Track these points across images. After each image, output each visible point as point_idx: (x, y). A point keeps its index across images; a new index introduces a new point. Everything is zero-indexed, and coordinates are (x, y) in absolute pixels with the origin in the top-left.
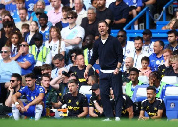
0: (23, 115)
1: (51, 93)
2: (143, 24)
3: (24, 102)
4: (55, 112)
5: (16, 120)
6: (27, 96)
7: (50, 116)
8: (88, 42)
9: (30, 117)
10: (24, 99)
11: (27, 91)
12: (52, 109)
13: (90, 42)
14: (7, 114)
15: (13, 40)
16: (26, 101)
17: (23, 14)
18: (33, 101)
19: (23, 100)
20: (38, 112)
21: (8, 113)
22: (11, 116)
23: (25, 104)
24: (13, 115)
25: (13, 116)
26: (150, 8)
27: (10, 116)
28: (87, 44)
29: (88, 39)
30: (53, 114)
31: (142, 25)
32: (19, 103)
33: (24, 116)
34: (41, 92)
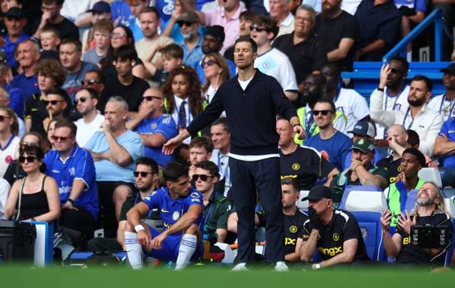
0: (151, 258)
1: (218, 205)
2: (427, 49)
3: (154, 227)
4: (224, 251)
5: (135, 268)
6: (163, 211)
7: (212, 260)
8: (311, 89)
9: (168, 262)
10: (153, 221)
11: (162, 201)
12: (216, 245)
13: (314, 90)
14: (114, 255)
15: (175, 87)
16: (157, 224)
17: (149, 22)
18: (176, 221)
19: (151, 222)
20: (184, 252)
21: (116, 252)
22: (123, 259)
23: (156, 231)
24: (127, 257)
25: (127, 259)
26: (444, 12)
27: (121, 260)
28: (310, 93)
29: (310, 83)
30: (220, 255)
31: (424, 52)
32: (143, 229)
33: (152, 260)
34: (195, 202)
